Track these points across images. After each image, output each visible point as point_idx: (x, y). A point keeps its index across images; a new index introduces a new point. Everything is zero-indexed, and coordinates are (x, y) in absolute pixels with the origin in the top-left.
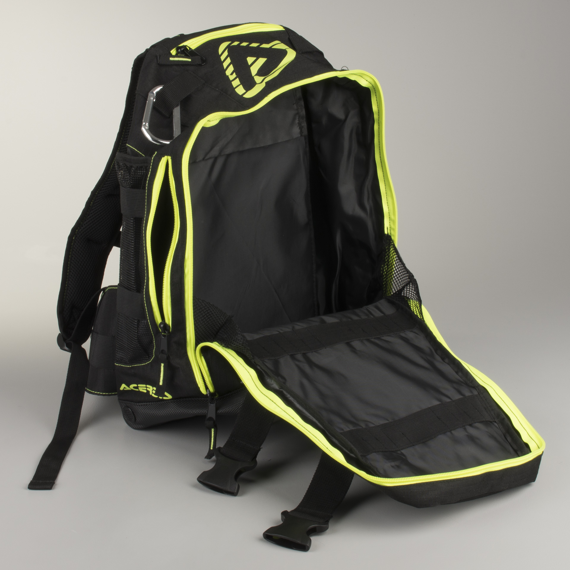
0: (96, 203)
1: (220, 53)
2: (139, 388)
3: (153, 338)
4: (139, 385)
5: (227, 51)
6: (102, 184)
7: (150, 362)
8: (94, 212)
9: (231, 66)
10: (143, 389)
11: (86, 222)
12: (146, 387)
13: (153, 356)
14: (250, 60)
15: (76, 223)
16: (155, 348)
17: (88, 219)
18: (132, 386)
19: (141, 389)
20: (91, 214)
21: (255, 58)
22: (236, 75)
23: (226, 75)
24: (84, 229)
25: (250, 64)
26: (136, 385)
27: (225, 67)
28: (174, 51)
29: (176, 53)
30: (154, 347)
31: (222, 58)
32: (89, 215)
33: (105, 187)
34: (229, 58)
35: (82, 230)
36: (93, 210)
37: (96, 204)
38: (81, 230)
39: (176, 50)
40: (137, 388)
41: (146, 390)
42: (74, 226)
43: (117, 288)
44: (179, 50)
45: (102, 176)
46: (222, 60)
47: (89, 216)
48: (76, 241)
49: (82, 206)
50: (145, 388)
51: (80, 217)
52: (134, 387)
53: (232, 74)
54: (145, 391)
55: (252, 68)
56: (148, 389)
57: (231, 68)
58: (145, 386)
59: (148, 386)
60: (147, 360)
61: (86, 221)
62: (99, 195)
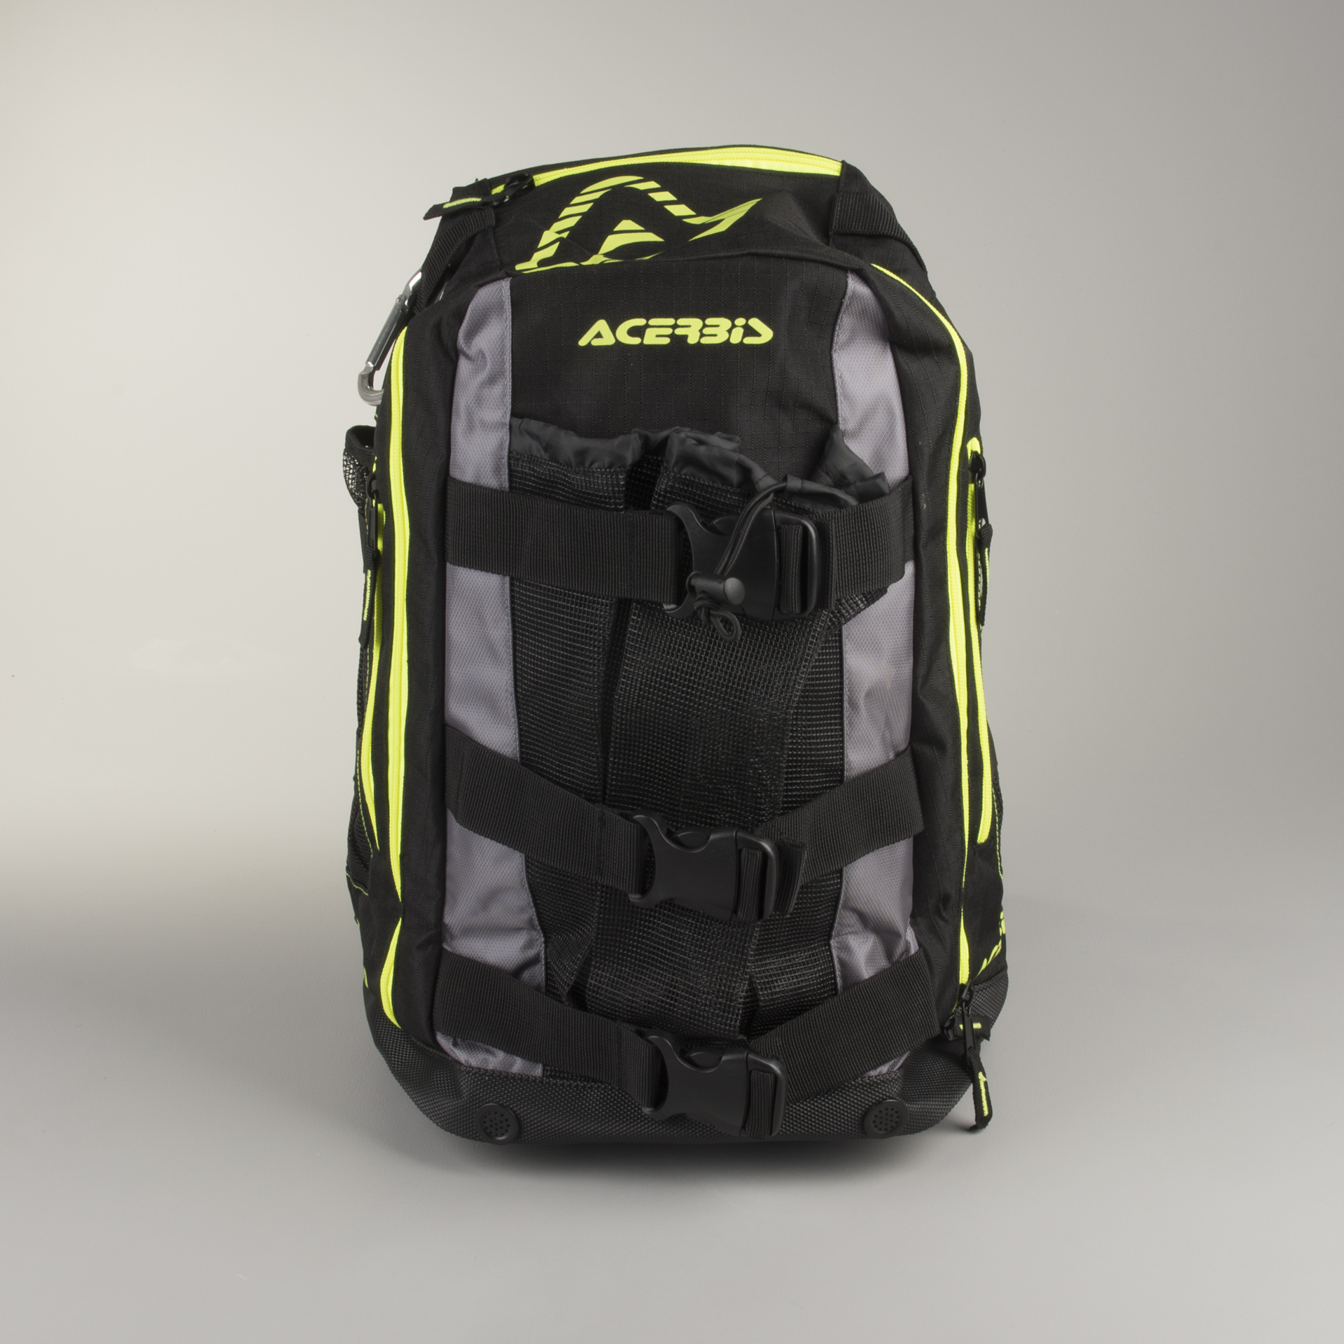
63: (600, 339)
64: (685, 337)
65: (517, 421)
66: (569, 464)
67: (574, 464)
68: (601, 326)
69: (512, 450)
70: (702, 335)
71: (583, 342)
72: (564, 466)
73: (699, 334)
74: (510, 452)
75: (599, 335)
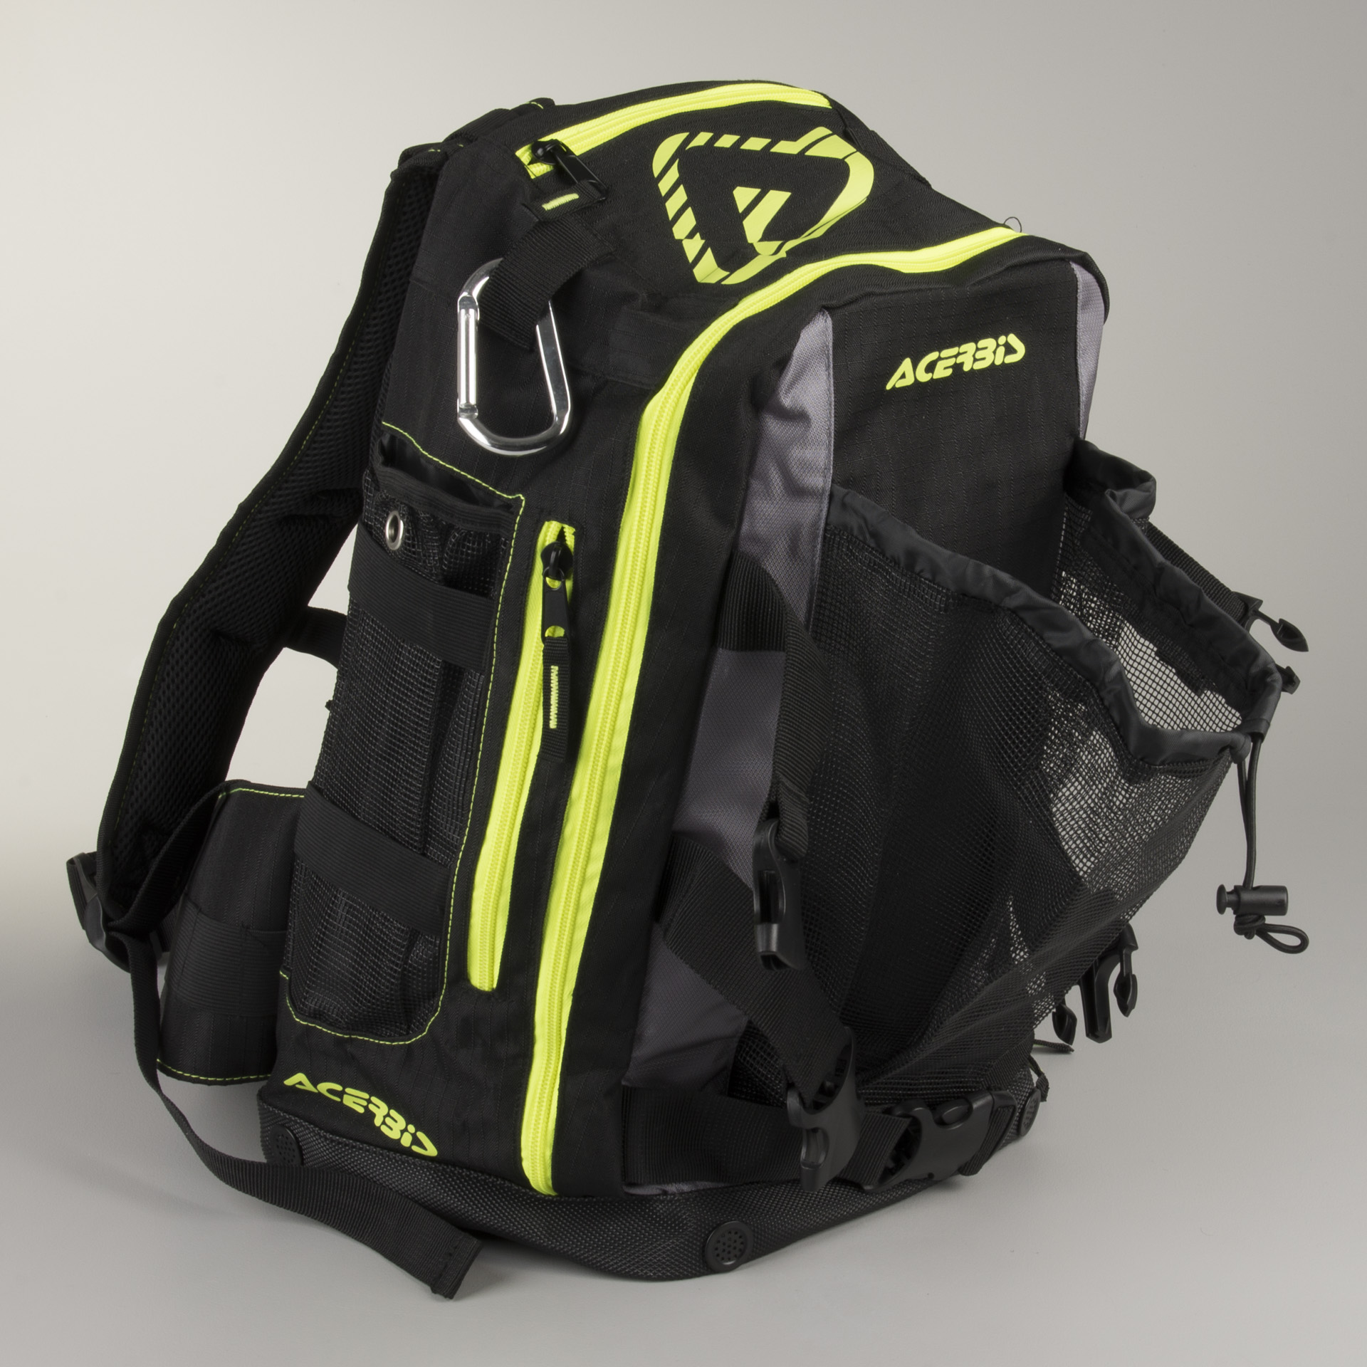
0: (249, 536)
1: (656, 172)
2: (345, 1096)
3: (442, 988)
4: (348, 1090)
5: (675, 166)
6: (272, 487)
7: (407, 1043)
8: (240, 560)
9: (689, 211)
10: (354, 1102)
11: (214, 585)
12: (369, 1101)
13: (424, 1031)
14: (743, 196)
15: (185, 586)
16: (437, 1013)
17: (221, 578)
18: (324, 1087)
19: (348, 1101)
20: (233, 563)
21: (756, 191)
22: (702, 238)
23: (674, 237)
24: (207, 602)
25: (741, 208)
26: (338, 1088)
27: (671, 215)
28: (524, 153)
29: (530, 159)
30: (436, 1011)
31: (664, 186)
32: (225, 567)
33: (281, 496)
34: (681, 189)
35: (201, 607)
36: (238, 554)
37: (250, 539)
38: (198, 605)
39: (530, 151)
40: (341, 1094)
41: (366, 1108)
42: (180, 593)
43: (302, 796)
44: (540, 152)
45: (273, 467)
46: (664, 192)
47: (225, 571)
48: (180, 634)
49: (208, 541)
50: (365, 1103)
51: (198, 571)
52: (330, 1091)
53: (691, 236)
54: (361, 1110)
55: (747, 223)
56: (371, 1107)
57: (688, 220)
58: (366, 1096)
59: (374, 1099)
60: (401, 1035)
61: (214, 581)
62: (259, 516)
63: (903, 380)
64: (962, 364)
65: (841, 491)
66: (896, 562)
67: (902, 565)
68: (907, 364)
69: (828, 522)
70: (975, 360)
71: (889, 387)
72: (891, 562)
73: (972, 359)
74: (827, 524)
75: (903, 376)
